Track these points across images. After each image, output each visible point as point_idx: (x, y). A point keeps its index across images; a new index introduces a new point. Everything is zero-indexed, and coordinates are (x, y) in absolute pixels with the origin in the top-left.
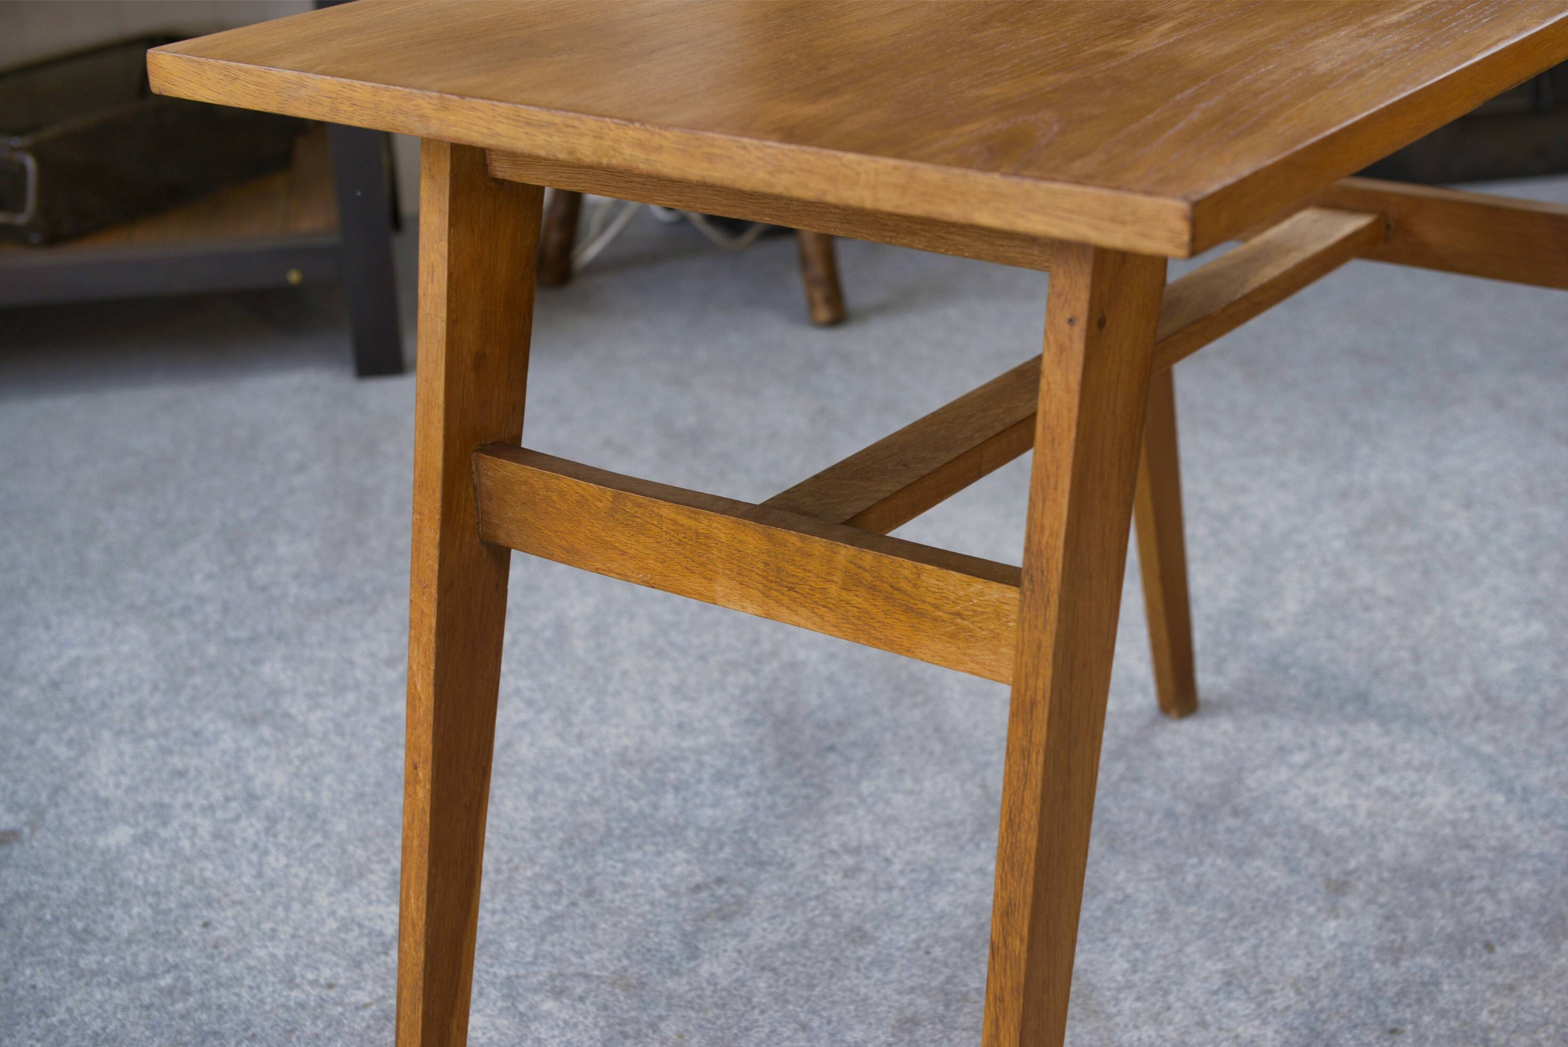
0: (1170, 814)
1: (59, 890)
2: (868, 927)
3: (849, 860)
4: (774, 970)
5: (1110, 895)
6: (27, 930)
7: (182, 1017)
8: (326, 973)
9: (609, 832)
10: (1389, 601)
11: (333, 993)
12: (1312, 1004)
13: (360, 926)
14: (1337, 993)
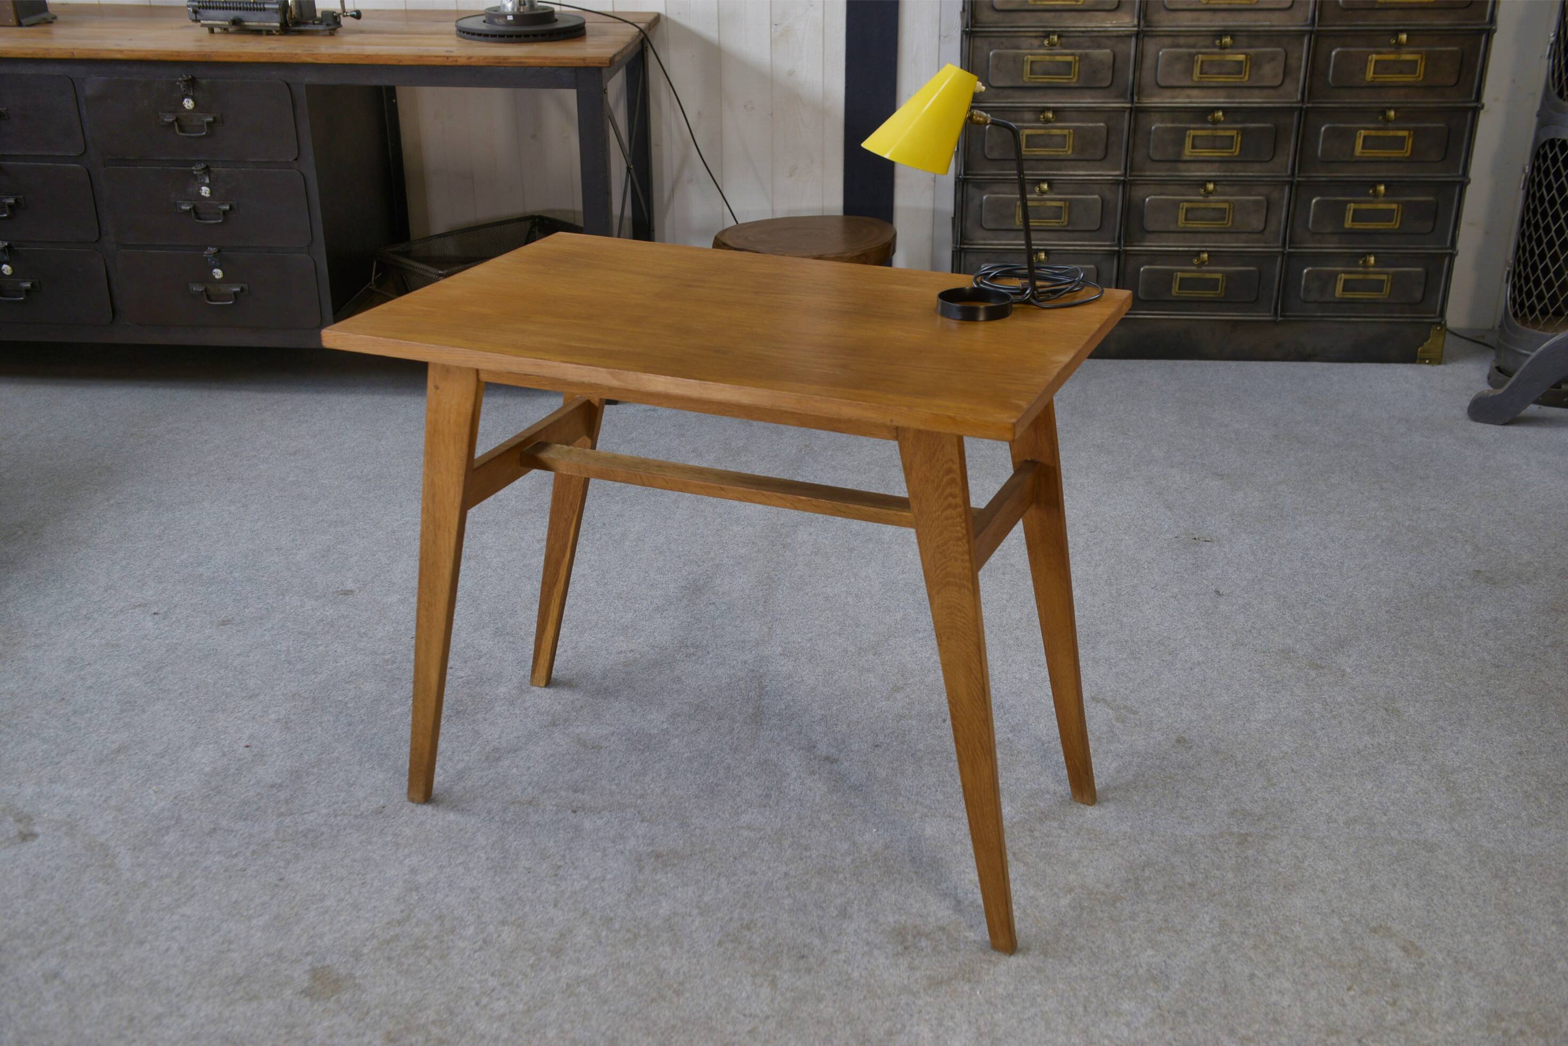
0: (845, 651)
1: (360, 616)
2: (683, 677)
3: (692, 650)
4: (634, 689)
5: (796, 679)
6: (342, 630)
7: (388, 671)
9: (597, 625)
10: (1018, 571)
12: (851, 731)
13: (474, 647)
14: (864, 728)
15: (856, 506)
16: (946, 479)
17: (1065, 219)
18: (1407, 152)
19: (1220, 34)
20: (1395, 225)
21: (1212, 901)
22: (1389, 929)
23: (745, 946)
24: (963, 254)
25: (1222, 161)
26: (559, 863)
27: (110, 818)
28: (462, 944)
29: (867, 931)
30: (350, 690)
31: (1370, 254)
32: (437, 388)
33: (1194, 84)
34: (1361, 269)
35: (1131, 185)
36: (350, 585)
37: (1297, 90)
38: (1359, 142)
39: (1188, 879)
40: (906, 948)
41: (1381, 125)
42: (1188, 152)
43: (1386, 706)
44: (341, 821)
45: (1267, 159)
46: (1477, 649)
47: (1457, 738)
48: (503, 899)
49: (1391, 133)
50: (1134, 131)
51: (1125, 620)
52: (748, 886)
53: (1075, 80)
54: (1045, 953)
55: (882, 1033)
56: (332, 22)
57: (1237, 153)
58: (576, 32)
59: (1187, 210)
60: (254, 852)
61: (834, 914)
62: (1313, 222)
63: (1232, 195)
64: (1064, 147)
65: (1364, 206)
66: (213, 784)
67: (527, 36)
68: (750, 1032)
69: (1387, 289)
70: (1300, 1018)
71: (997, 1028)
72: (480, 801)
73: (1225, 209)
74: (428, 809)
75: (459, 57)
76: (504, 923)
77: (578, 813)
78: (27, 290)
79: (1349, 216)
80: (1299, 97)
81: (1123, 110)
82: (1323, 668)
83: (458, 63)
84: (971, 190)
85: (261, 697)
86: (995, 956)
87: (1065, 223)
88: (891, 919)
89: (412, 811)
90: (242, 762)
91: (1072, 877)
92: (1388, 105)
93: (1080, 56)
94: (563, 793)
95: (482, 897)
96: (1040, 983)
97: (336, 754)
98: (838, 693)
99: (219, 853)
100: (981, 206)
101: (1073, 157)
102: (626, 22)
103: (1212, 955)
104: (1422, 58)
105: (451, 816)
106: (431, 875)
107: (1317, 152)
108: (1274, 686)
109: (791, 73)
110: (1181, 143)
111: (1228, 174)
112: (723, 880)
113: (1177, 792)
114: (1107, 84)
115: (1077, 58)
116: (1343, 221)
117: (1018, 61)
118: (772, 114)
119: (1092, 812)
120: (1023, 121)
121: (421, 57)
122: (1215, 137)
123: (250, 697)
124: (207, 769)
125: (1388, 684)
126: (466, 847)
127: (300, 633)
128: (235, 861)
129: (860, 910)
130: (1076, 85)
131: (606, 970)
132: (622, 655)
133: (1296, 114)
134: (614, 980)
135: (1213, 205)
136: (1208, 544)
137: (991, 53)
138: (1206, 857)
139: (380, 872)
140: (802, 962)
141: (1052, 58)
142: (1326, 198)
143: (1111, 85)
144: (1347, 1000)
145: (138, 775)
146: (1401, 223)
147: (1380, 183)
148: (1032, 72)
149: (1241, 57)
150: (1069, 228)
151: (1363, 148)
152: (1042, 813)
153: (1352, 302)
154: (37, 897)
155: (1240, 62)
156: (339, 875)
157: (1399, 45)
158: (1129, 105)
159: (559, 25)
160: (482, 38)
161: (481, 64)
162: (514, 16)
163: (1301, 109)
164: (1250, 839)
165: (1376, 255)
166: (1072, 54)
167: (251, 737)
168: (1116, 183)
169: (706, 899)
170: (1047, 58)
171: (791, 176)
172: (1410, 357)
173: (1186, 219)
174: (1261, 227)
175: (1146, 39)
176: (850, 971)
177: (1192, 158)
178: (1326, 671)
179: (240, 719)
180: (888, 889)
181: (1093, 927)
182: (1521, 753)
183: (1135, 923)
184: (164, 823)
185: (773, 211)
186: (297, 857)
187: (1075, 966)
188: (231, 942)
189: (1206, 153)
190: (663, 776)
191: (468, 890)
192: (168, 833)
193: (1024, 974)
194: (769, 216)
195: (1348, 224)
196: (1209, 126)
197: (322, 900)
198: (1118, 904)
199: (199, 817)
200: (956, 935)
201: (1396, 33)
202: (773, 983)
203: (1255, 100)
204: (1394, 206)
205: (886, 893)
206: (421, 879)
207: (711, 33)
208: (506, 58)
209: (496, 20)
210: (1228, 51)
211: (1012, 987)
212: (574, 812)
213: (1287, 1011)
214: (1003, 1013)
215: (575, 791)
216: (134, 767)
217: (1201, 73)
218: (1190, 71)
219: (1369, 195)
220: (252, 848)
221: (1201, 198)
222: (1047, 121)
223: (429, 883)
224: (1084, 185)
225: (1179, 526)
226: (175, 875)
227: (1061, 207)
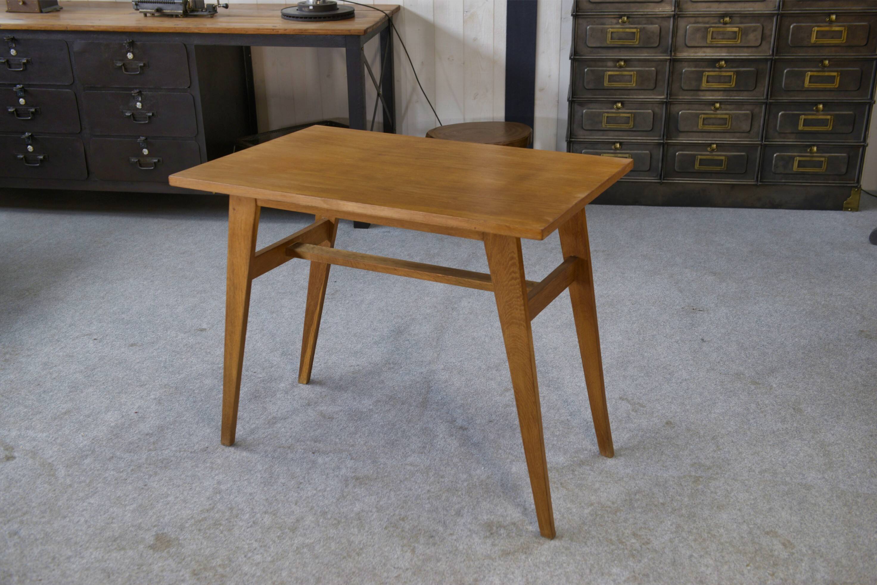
0: (480, 368)
2: (385, 381)
3: (392, 366)
4: (356, 386)
5: (449, 383)
6: (197, 350)
8: (256, 370)
11: (255, 374)
12: (477, 413)
14: (485, 411)
15: (469, 280)
16: (510, 263)
17: (631, 124)
18: (836, 84)
19: (723, 16)
20: (830, 128)
21: (674, 514)
22: (776, 533)
23: (400, 530)
24: (571, 144)
25: (725, 90)
26: (301, 481)
27: (56, 449)
28: (241, 524)
29: (471, 523)
30: (197, 383)
31: (814, 145)
32: (234, 209)
33: (707, 45)
34: (809, 154)
35: (670, 104)
36: (204, 326)
37: (769, 48)
38: (807, 79)
39: (661, 501)
40: (491, 534)
41: (820, 69)
42: (704, 85)
43: (794, 407)
44: (184, 454)
45: (751, 89)
46: (854, 375)
47: (834, 426)
48: (267, 499)
49: (827, 74)
50: (672, 73)
51: (646, 354)
52: (406, 497)
53: (637, 43)
54: (572, 540)
55: (472, 580)
56: (213, 10)
57: (733, 85)
58: (349, 15)
59: (704, 119)
60: (132, 470)
61: (453, 514)
62: (780, 126)
63: (731, 110)
64: (631, 82)
65: (810, 117)
66: (115, 433)
67: (320, 18)
68: (396, 577)
69: (824, 166)
70: (716, 581)
71: (538, 580)
72: (261, 445)
73: (727, 118)
74: (232, 449)
75: (280, 29)
76: (266, 513)
77: (316, 454)
78: (41, 160)
79: (801, 122)
80: (771, 52)
81: (666, 60)
82: (759, 384)
83: (279, 33)
84: (577, 107)
85: (147, 386)
86: (542, 540)
87: (632, 127)
88: (485, 518)
89: (223, 450)
90: (132, 421)
91: (593, 498)
92: (825, 57)
93: (640, 29)
94: (308, 443)
95: (256, 498)
96: (567, 556)
97: (185, 418)
98: (472, 391)
99: (113, 470)
100: (582, 116)
101: (636, 88)
102: (378, 10)
103: (669, 544)
104: (845, 29)
105: (244, 454)
106: (229, 485)
107: (781, 85)
108: (728, 393)
109: (475, 40)
110: (700, 80)
111: (728, 98)
112: (392, 493)
113: (662, 452)
114: (656, 45)
115: (638, 30)
116: (797, 125)
117: (604, 32)
118: (464, 63)
119: (610, 462)
120: (606, 67)
121: (258, 29)
122: (721, 76)
123: (141, 386)
124: (112, 424)
125: (798, 394)
126: (251, 471)
127: (173, 351)
128: (121, 474)
129: (468, 512)
130: (638, 46)
131: (320, 540)
132: (352, 368)
133: (769, 63)
134: (323, 546)
135: (719, 116)
136: (701, 312)
137: (588, 27)
138: (674, 488)
139: (201, 483)
140: (431, 540)
141: (624, 30)
142: (788, 112)
143: (659, 45)
144: (745, 572)
145: (74, 426)
146: (833, 128)
147: (820, 103)
148: (612, 38)
149: (736, 29)
150: (634, 129)
151: (810, 82)
152: (581, 461)
153: (803, 173)
154: (11, 491)
155: (735, 32)
156: (178, 484)
157: (831, 22)
158: (669, 58)
159: (339, 12)
160: (295, 19)
161: (292, 33)
162: (314, 6)
163: (772, 59)
164: (701, 479)
165: (818, 146)
166: (636, 28)
167: (139, 407)
168: (662, 103)
169: (381, 503)
170: (621, 30)
171: (475, 99)
172: (838, 207)
173: (703, 124)
174: (748, 129)
175: (679, 19)
176: (458, 545)
177: (707, 89)
178: (761, 386)
179: (134, 397)
180: (485, 501)
181: (602, 526)
182: (871, 436)
183: (627, 525)
184: (85, 453)
185: (464, 119)
186: (156, 474)
187: (588, 547)
188: (113, 519)
189: (715, 86)
190: (366, 435)
191: (248, 494)
192: (86, 458)
193: (558, 550)
194: (462, 122)
195: (801, 127)
196: (717, 70)
197: (167, 497)
198: (618, 514)
199: (105, 450)
200: (521, 527)
201: (830, 14)
202: (413, 551)
203: (744, 54)
204: (829, 117)
205: (485, 503)
206: (223, 487)
207: (429, 16)
208: (306, 30)
209: (303, 9)
210: (728, 25)
211: (549, 558)
212: (313, 453)
213: (709, 577)
214: (543, 572)
215: (315, 442)
216: (73, 422)
217: (712, 39)
218: (705, 38)
219: (813, 110)
220: (131, 468)
221: (712, 112)
222: (621, 67)
223: (227, 490)
224: (643, 104)
225: (685, 302)
226: (88, 481)
227: (629, 117)
